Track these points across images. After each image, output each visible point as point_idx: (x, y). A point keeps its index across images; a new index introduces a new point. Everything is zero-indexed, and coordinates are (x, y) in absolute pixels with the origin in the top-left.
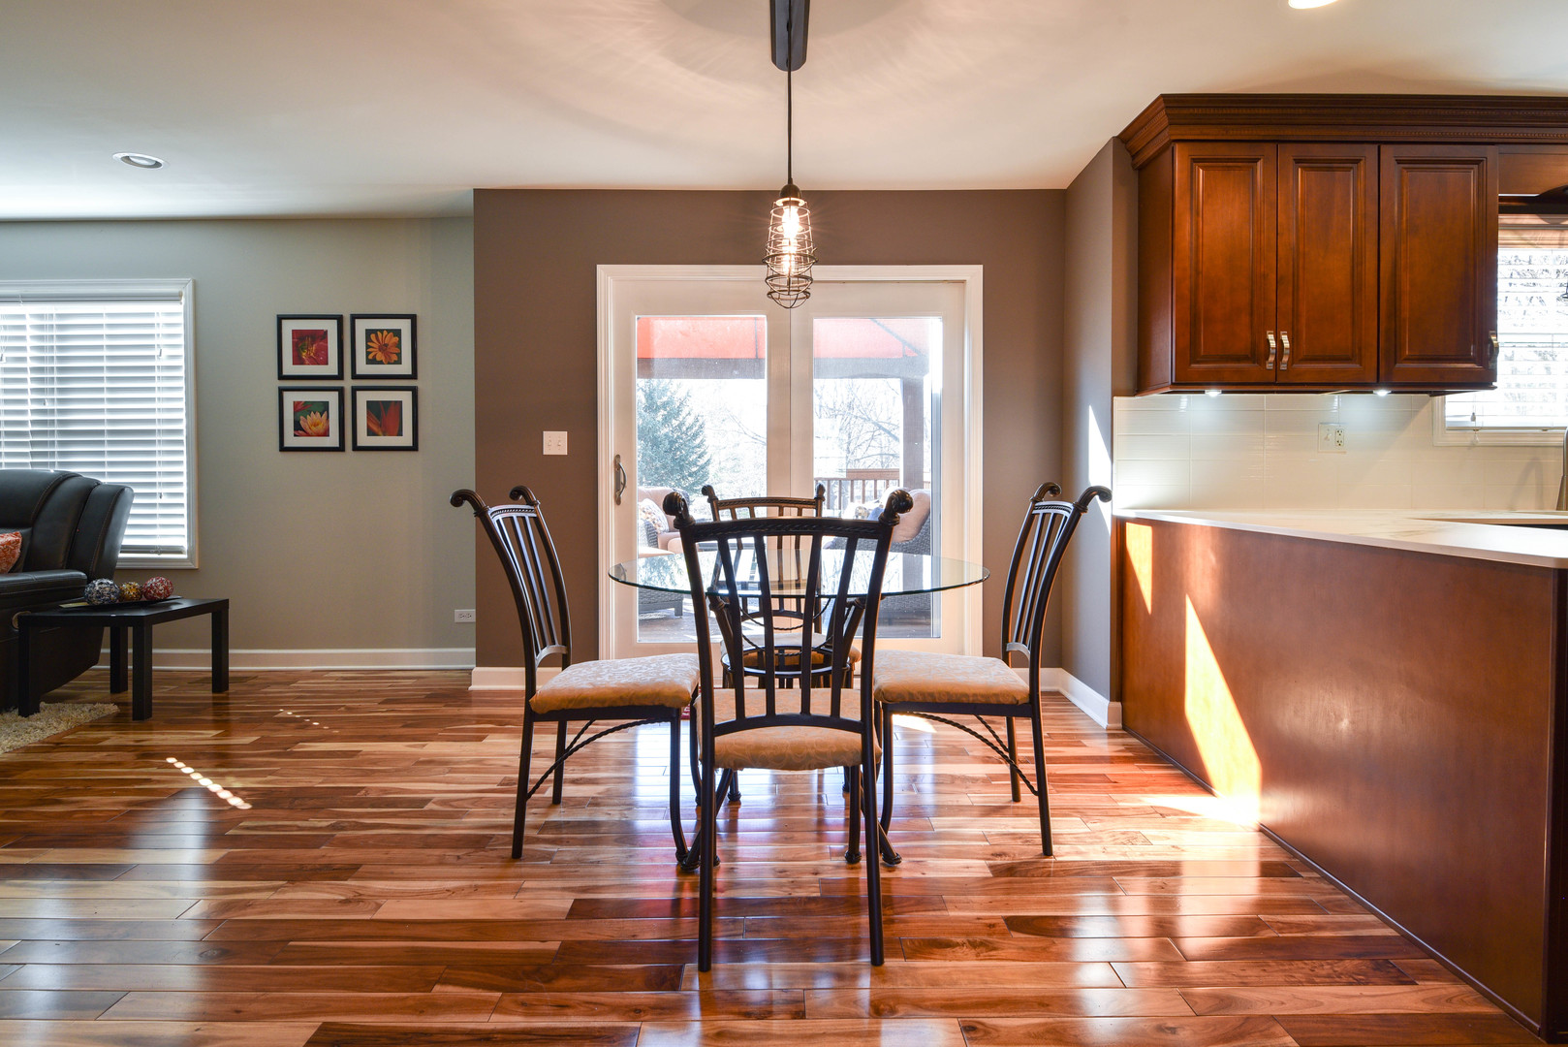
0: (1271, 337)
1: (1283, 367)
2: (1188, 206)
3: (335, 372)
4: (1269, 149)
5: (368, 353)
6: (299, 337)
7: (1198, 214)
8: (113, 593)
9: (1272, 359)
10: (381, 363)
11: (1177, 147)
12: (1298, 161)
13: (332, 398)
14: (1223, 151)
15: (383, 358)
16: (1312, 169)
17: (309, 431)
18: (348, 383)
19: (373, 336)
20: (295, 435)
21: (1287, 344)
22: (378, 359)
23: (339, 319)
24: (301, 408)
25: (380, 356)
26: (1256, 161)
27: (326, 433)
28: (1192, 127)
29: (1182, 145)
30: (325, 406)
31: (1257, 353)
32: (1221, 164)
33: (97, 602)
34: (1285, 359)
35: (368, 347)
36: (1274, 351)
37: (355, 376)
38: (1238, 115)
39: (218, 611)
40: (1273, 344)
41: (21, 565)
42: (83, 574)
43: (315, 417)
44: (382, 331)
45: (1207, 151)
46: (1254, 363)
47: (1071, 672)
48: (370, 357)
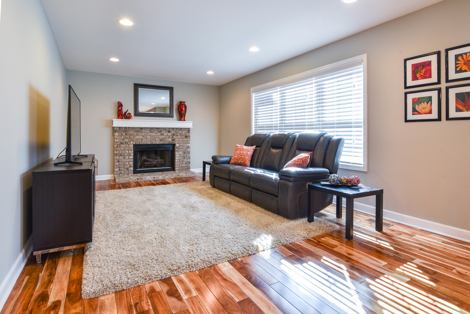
3: (436, 80)
5: (456, 68)
6: (415, 67)
8: (338, 180)
10: (466, 71)
13: (434, 95)
15: (467, 68)
17: (420, 111)
18: (443, 85)
19: (460, 58)
20: (413, 114)
22: (463, 69)
23: (439, 53)
24: (415, 101)
25: (464, 68)
27: (430, 112)
30: (430, 99)
33: (333, 183)
35: (456, 64)
37: (447, 81)
39: (379, 195)
41: (310, 164)
42: (328, 170)
43: (424, 105)
44: (466, 54)
48: (458, 69)
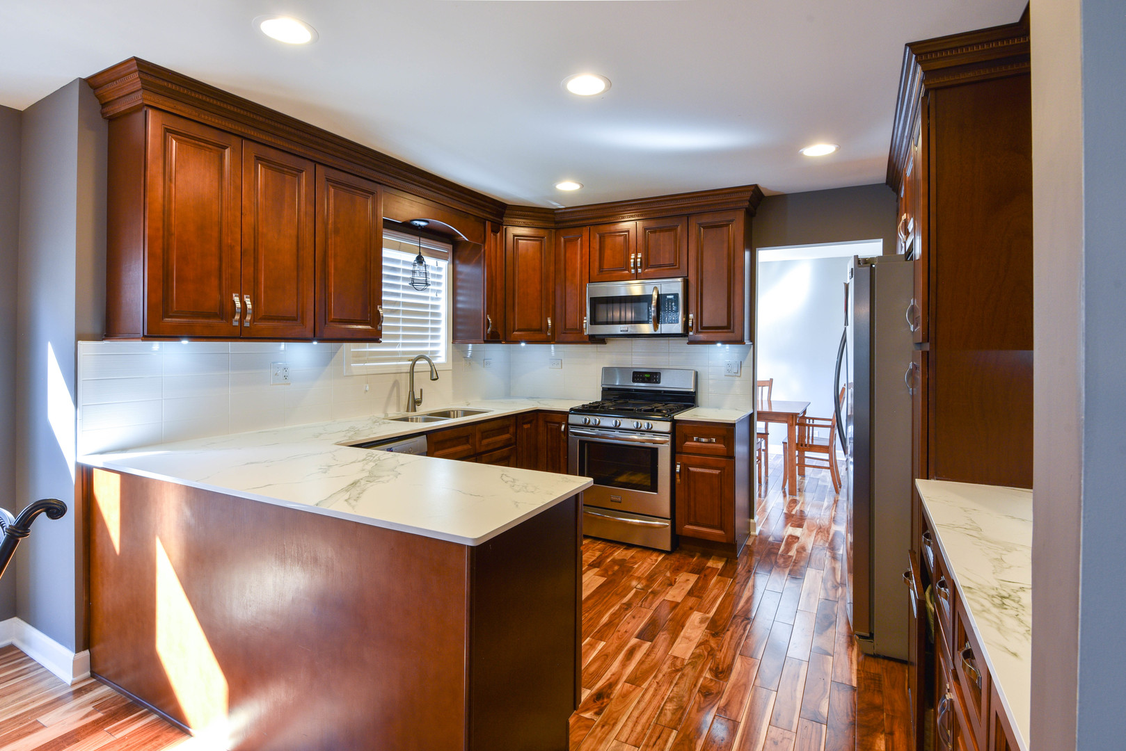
0: (237, 299)
1: (247, 324)
2: (161, 170)
4: (235, 140)
7: (171, 180)
9: (237, 317)
11: (150, 113)
12: (258, 159)
14: (195, 130)
16: (270, 168)
21: (249, 306)
26: (225, 148)
28: (165, 99)
29: (156, 113)
31: (225, 311)
32: (193, 141)
34: (248, 318)
36: (240, 311)
38: (208, 103)
40: (238, 305)
45: (180, 125)
46: (222, 319)
47: (28, 622)
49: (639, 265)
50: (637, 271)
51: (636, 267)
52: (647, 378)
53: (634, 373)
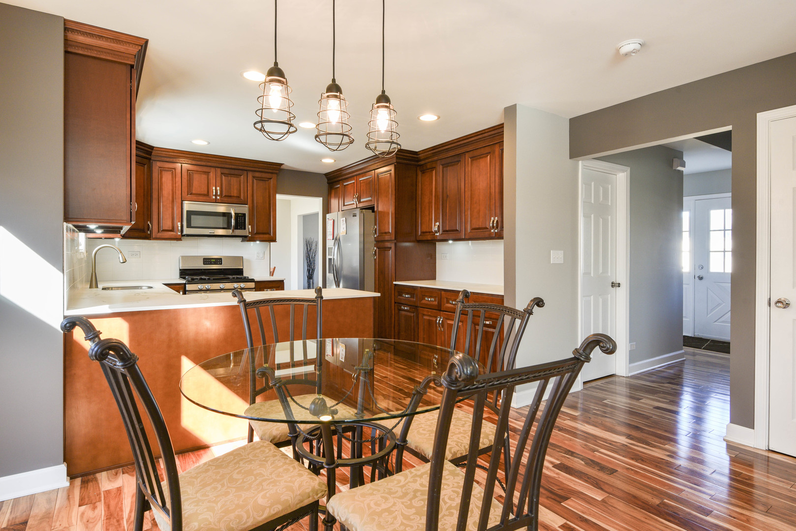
49: (219, 193)
50: (216, 197)
51: (216, 195)
52: (213, 262)
53: (204, 259)
